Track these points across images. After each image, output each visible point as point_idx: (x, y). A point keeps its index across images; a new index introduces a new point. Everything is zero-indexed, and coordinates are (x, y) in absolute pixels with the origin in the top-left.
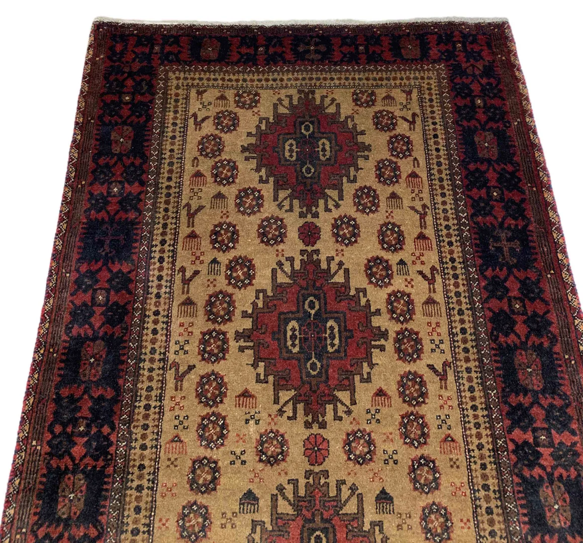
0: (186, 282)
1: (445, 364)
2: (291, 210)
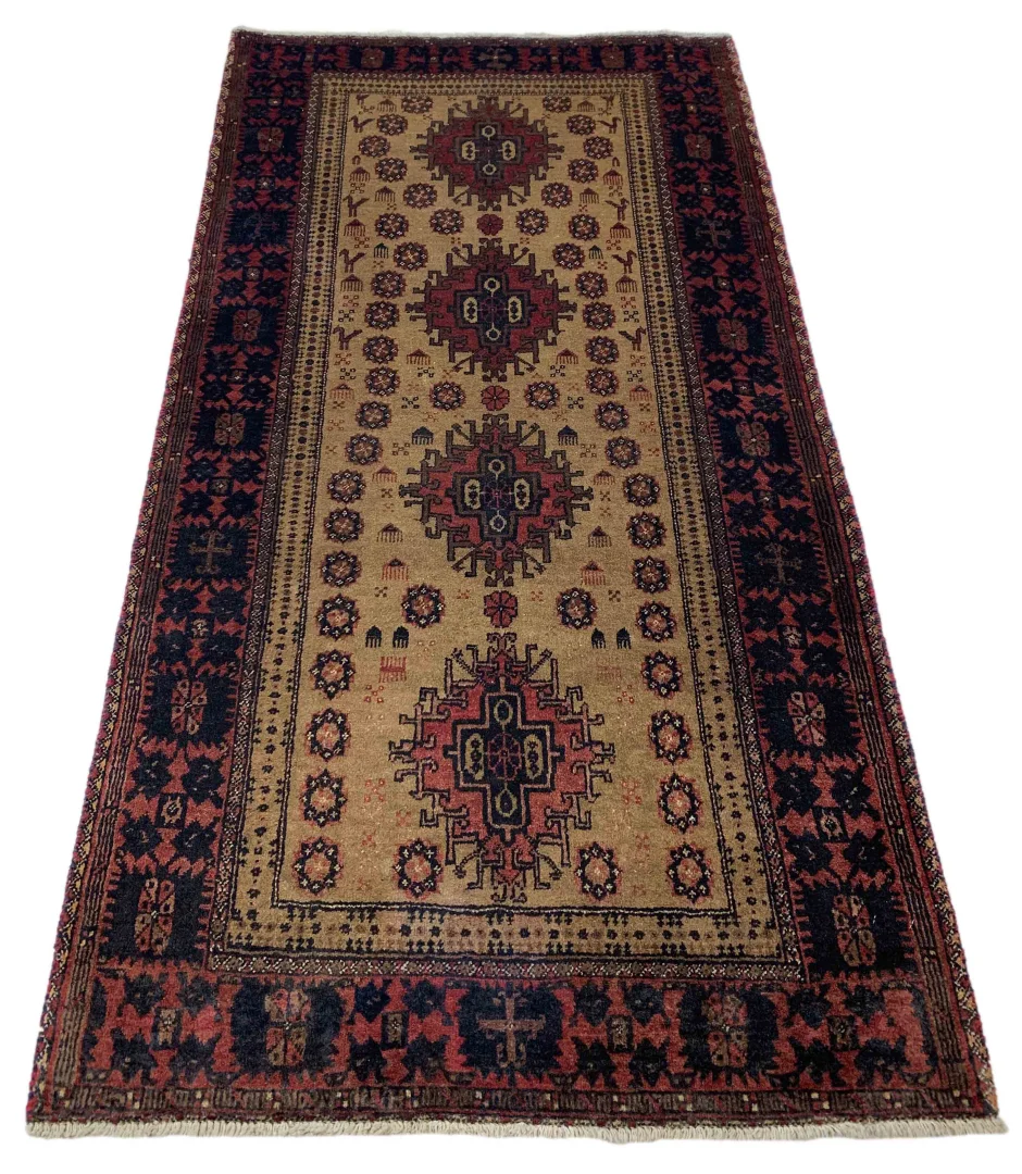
0: (350, 263)
1: (639, 331)
2: (469, 203)
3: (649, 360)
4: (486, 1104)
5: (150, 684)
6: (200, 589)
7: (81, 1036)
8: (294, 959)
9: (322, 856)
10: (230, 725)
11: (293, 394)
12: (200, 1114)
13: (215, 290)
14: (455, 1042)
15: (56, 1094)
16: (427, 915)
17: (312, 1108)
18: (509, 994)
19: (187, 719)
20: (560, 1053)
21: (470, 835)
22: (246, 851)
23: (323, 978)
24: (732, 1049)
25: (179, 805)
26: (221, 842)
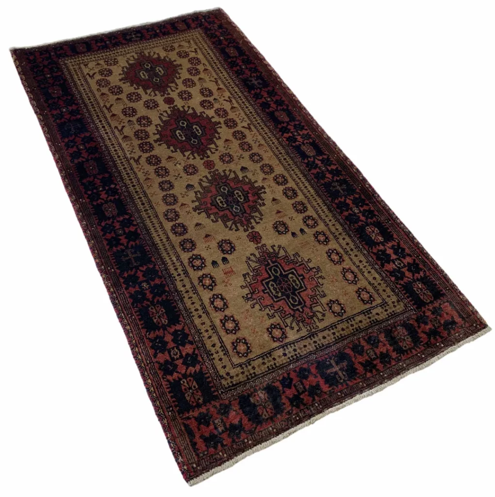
0: (121, 131)
2: (156, 95)
3: (258, 134)
4: (343, 395)
5: (137, 314)
6: (136, 272)
7: (190, 444)
8: (252, 382)
9: (241, 344)
10: (180, 315)
11: (128, 188)
12: (250, 446)
13: (69, 158)
14: (322, 382)
15: (193, 467)
16: (289, 346)
17: (287, 425)
18: (331, 359)
19: (161, 320)
20: (357, 369)
21: (288, 315)
22: (212, 354)
23: (266, 383)
24: (407, 342)
25: (177, 350)
26: (201, 356)
